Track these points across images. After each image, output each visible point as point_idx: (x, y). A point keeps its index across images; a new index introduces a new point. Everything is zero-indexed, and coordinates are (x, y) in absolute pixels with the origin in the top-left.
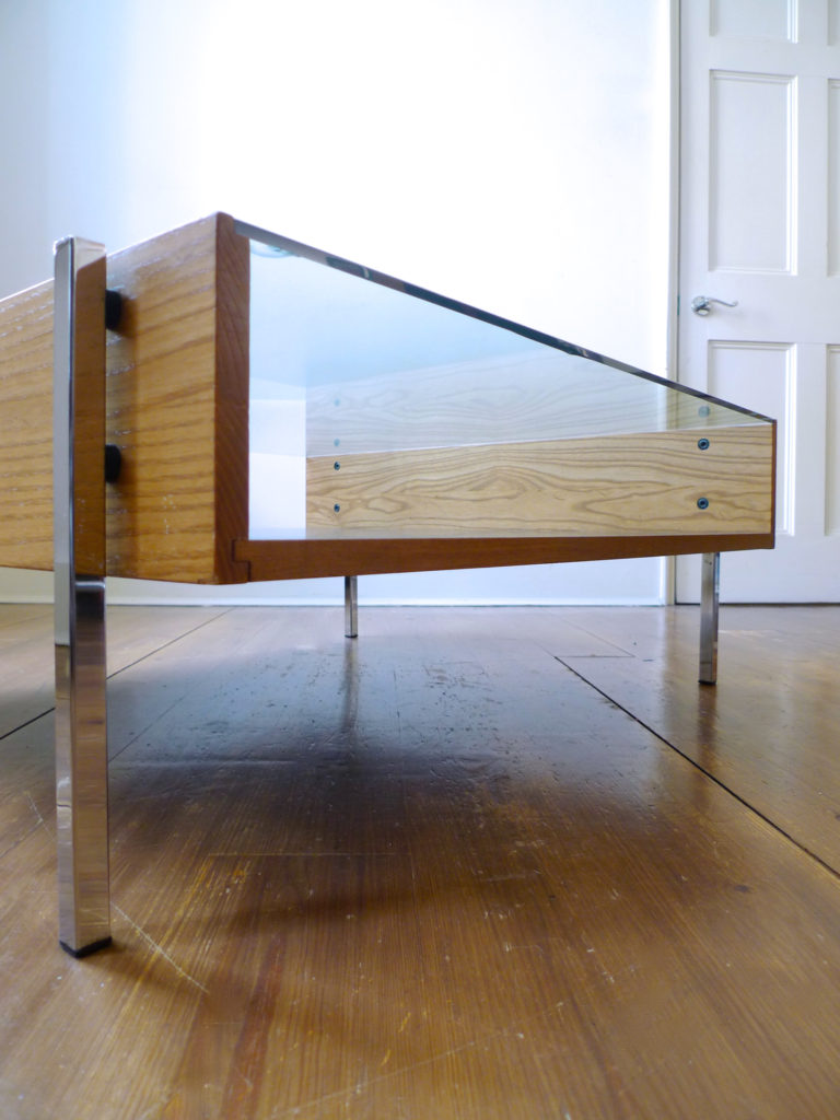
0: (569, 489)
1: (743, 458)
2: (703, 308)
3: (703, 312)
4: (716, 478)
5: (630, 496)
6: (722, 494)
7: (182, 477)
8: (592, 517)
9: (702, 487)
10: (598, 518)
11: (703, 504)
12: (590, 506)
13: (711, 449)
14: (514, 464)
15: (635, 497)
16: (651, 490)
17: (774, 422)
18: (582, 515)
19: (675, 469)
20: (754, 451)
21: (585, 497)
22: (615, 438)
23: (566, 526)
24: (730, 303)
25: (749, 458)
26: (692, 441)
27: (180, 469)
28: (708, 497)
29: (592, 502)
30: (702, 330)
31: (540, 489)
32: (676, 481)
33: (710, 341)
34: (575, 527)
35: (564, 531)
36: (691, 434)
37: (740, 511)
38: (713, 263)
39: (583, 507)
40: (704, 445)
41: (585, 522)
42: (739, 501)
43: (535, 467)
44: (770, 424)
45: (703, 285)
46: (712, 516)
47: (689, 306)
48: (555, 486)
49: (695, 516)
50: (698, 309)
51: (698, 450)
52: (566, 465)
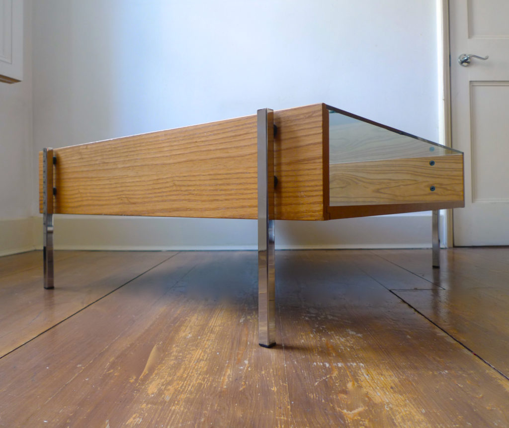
0: (370, 183)
1: (450, 169)
2: (466, 62)
3: (465, 64)
4: (438, 178)
5: (399, 186)
6: (441, 184)
7: (308, 186)
8: (382, 196)
9: (432, 181)
10: (385, 196)
11: (432, 189)
12: (381, 191)
13: (435, 165)
14: (344, 173)
15: (402, 186)
16: (409, 183)
17: (463, 153)
18: (378, 195)
19: (419, 174)
20: (454, 166)
21: (378, 187)
22: (391, 161)
23: (369, 200)
24: (484, 57)
25: (453, 169)
26: (427, 162)
27: (307, 184)
28: (435, 186)
29: (381, 189)
30: (466, 75)
31: (357, 183)
32: (420, 179)
33: (471, 82)
34: (375, 200)
35: (369, 202)
36: (426, 158)
37: (450, 191)
38: (471, 33)
39: (378, 191)
40: (432, 163)
41: (378, 198)
42: (449, 188)
43: (355, 174)
44: (461, 154)
45: (465, 48)
46: (437, 194)
47: (456, 60)
48: (364, 182)
49: (429, 194)
50: (462, 62)
51: (430, 166)
52: (369, 173)
